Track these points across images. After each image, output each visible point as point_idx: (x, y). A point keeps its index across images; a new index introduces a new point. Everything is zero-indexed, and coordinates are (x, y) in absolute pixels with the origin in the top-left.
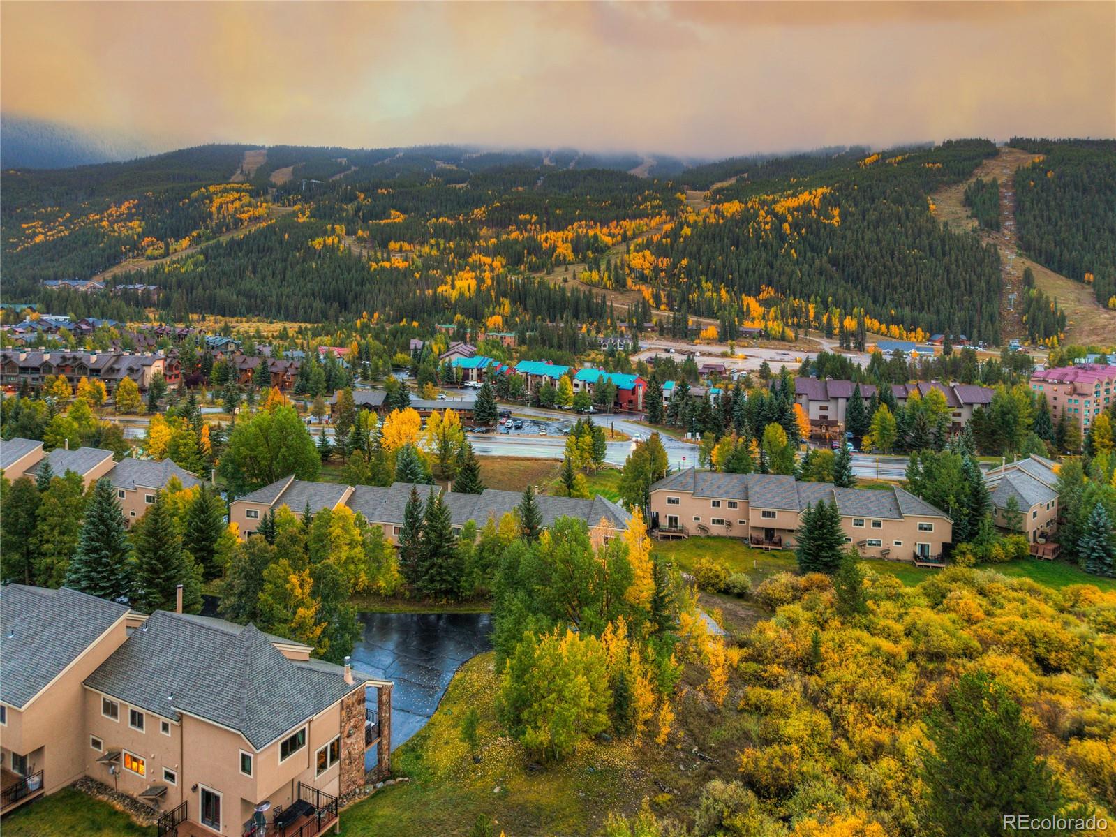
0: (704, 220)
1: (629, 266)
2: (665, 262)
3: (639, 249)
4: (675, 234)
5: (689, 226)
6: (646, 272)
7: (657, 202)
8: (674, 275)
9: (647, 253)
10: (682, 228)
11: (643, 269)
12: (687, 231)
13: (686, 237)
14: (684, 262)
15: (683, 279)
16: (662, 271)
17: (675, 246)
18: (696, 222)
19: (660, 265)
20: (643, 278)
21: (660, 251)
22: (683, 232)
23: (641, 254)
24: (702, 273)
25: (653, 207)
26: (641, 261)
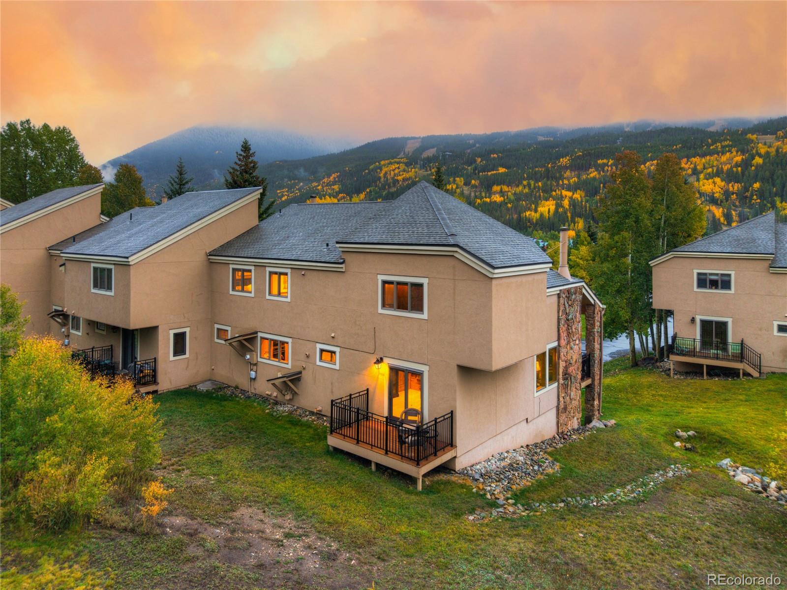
0: (777, 151)
1: (699, 192)
2: (736, 187)
3: (709, 177)
4: (746, 164)
5: (760, 156)
6: (717, 195)
7: (726, 143)
8: (746, 197)
9: (718, 180)
10: (753, 159)
11: (714, 193)
12: (758, 160)
13: (757, 166)
14: (757, 185)
15: (756, 200)
16: (733, 194)
17: (747, 173)
18: (768, 153)
19: (731, 189)
20: (713, 201)
21: (730, 177)
22: (754, 162)
23: (710, 181)
24: (776, 195)
25: (723, 147)
26: (711, 186)
